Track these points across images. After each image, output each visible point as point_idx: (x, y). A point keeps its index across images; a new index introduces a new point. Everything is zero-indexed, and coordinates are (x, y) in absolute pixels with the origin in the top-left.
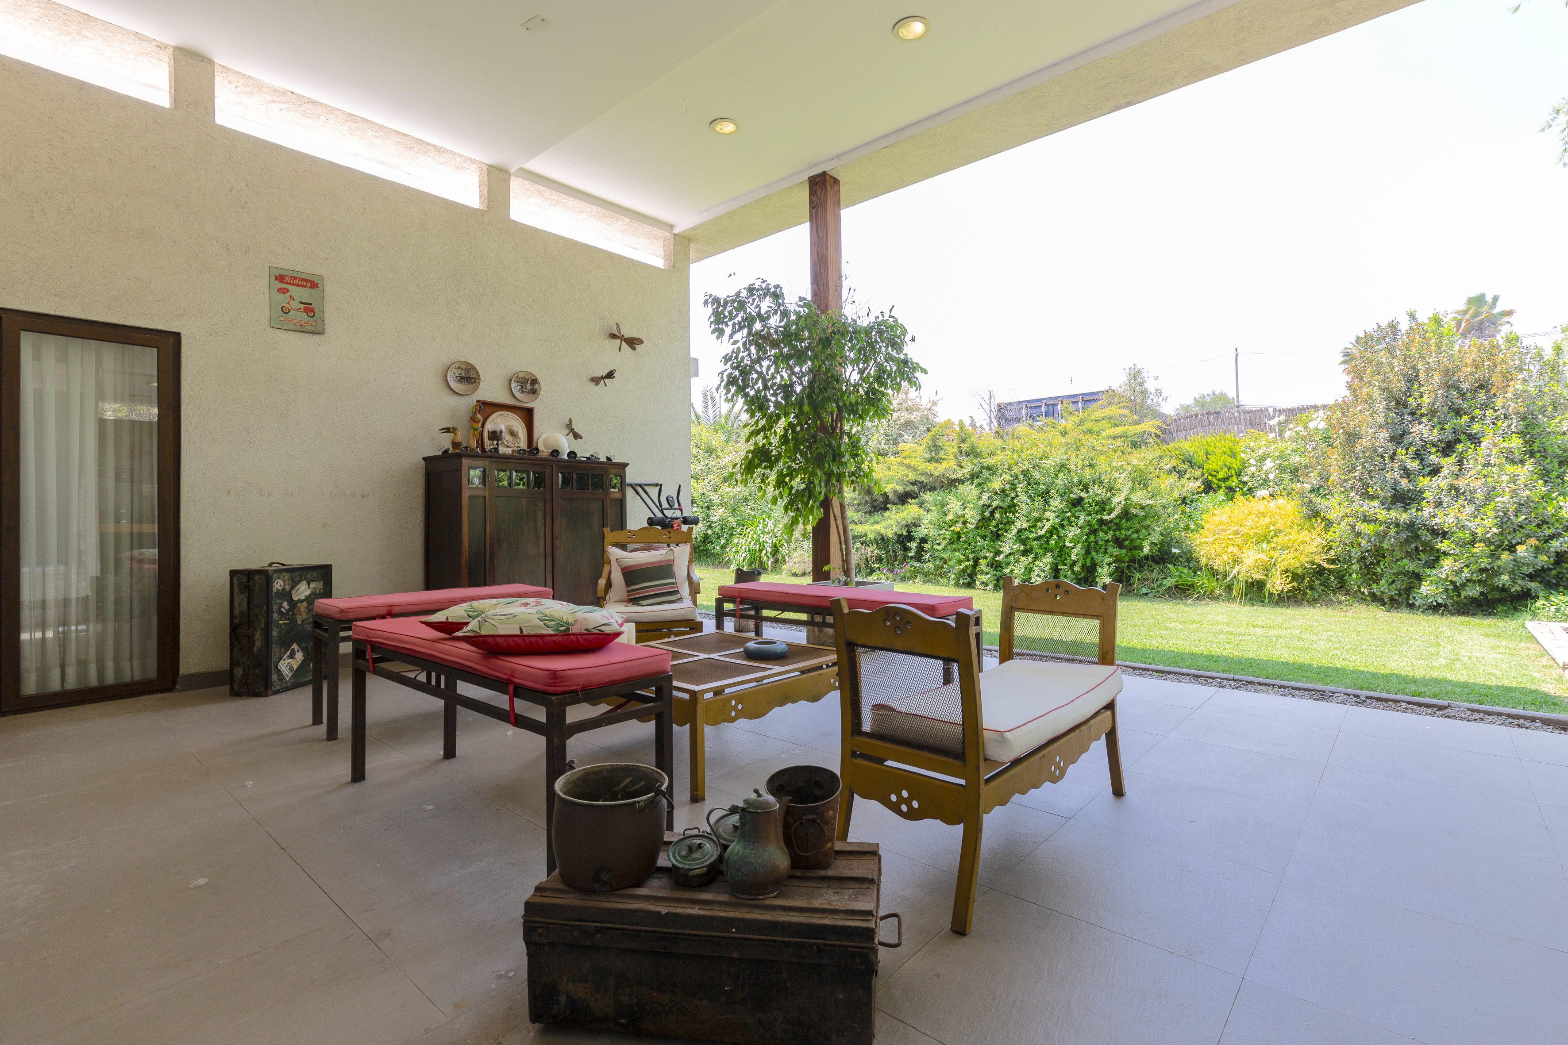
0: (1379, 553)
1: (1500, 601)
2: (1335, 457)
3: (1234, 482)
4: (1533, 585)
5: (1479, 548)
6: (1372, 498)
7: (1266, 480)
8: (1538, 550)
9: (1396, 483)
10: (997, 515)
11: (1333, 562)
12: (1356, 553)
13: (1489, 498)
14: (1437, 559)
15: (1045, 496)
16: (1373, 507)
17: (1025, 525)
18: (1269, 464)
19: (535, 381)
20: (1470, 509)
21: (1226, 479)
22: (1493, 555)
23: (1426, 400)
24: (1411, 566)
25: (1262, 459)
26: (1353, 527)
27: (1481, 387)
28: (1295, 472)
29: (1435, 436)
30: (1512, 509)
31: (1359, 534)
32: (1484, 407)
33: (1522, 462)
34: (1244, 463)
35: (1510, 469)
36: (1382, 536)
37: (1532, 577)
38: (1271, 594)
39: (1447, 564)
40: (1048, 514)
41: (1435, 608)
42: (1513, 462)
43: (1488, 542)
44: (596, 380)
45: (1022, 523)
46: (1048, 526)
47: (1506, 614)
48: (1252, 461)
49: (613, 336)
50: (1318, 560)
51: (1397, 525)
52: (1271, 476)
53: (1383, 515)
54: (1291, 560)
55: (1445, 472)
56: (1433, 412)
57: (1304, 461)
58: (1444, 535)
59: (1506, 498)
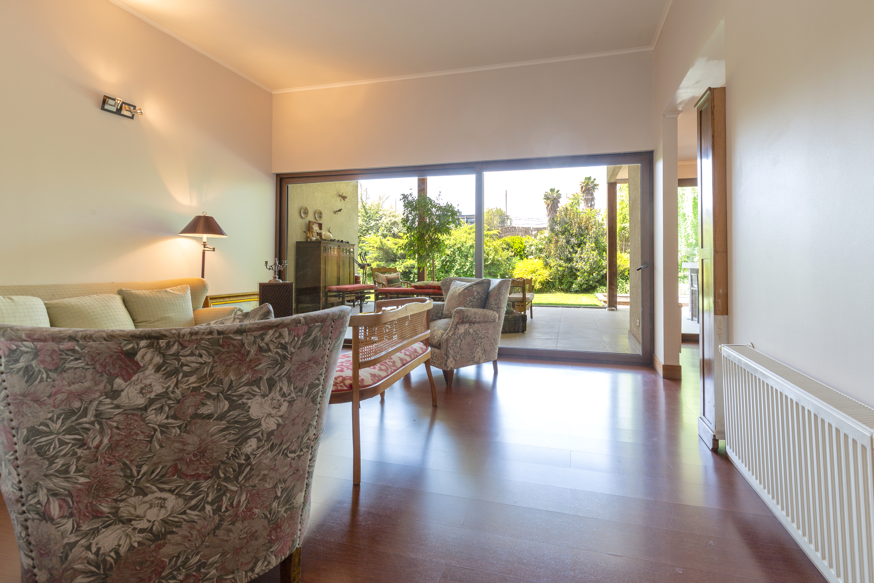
0: (563, 276)
1: (590, 289)
2: (552, 246)
3: (522, 253)
4: (597, 284)
5: (586, 274)
6: (562, 260)
7: (532, 253)
8: (598, 274)
9: (568, 255)
10: (448, 264)
11: (551, 279)
12: (557, 276)
13: (588, 260)
14: (577, 278)
15: (466, 257)
16: (562, 262)
17: (459, 268)
18: (533, 248)
19: (321, 213)
20: (584, 263)
21: (520, 252)
22: (589, 276)
23: (574, 231)
24: (571, 280)
25: (531, 245)
26: (557, 268)
27: (587, 228)
28: (541, 250)
29: (576, 242)
30: (593, 263)
31: (558, 271)
32: (588, 234)
33: (595, 250)
34: (525, 246)
35: (592, 252)
36: (564, 271)
37: (597, 282)
38: (535, 290)
39: (579, 278)
40: (468, 264)
41: (576, 292)
42: (593, 250)
43: (588, 272)
44: (335, 212)
45: (457, 267)
46: (467, 268)
47: (591, 293)
48: (528, 246)
49: (340, 196)
50: (548, 278)
51: (568, 268)
52: (534, 252)
53: (564, 265)
54: (540, 279)
55: (578, 253)
56: (576, 235)
57: (543, 247)
58: (579, 271)
59: (592, 260)
